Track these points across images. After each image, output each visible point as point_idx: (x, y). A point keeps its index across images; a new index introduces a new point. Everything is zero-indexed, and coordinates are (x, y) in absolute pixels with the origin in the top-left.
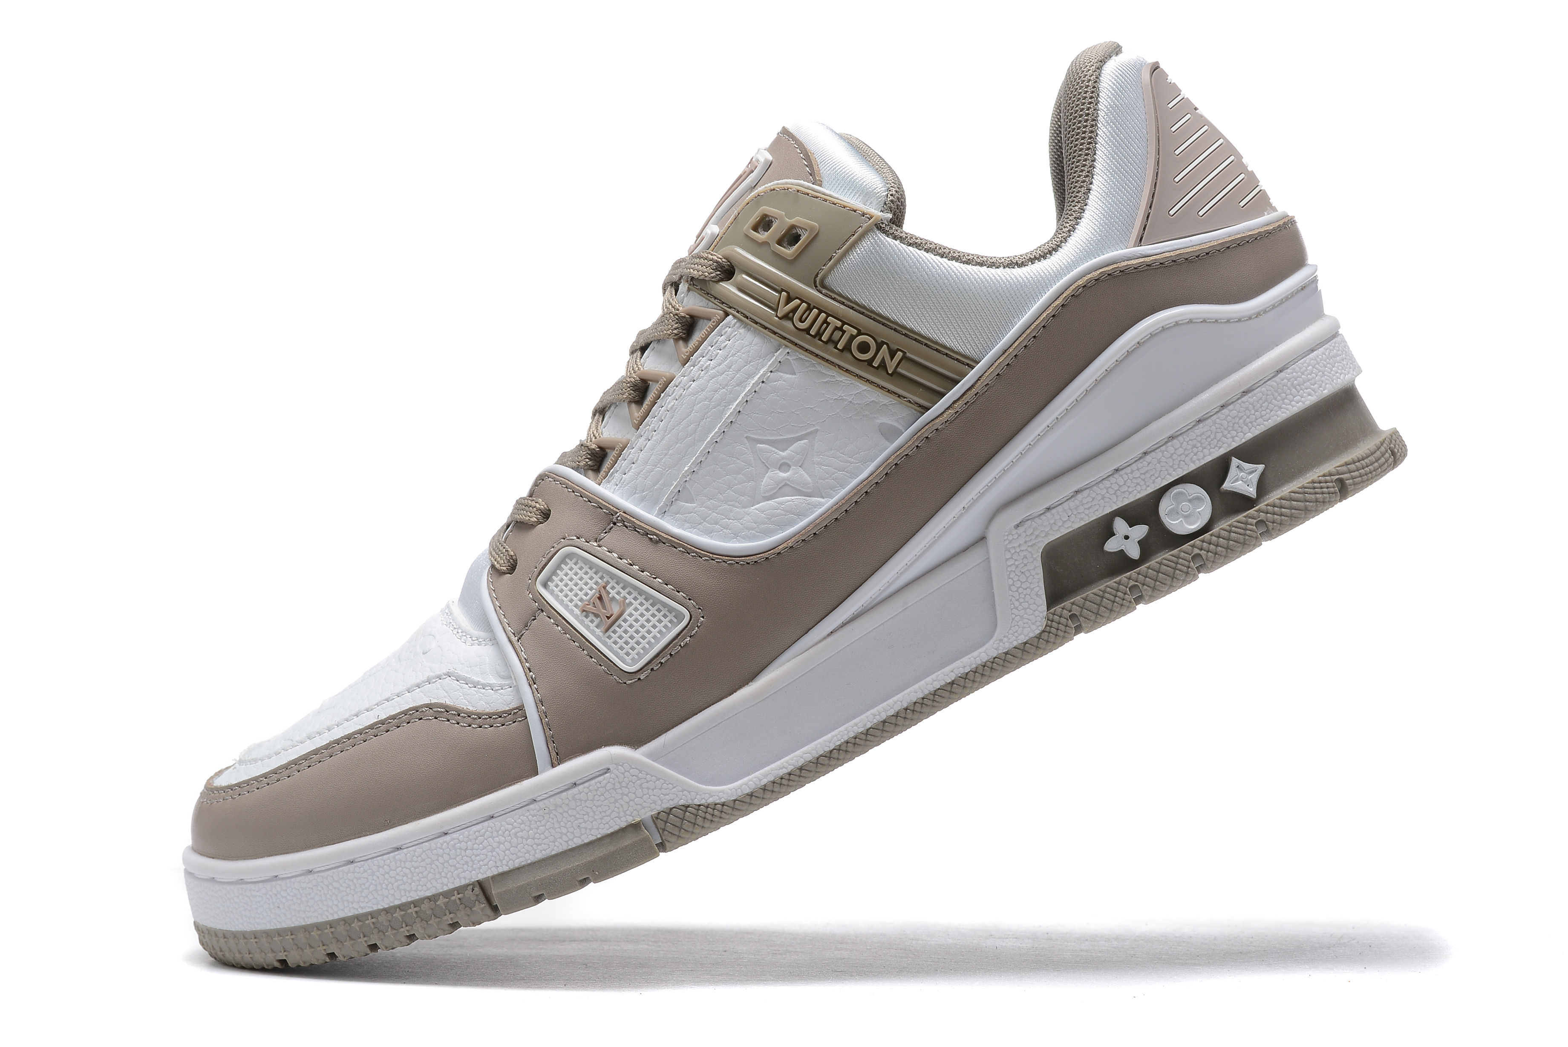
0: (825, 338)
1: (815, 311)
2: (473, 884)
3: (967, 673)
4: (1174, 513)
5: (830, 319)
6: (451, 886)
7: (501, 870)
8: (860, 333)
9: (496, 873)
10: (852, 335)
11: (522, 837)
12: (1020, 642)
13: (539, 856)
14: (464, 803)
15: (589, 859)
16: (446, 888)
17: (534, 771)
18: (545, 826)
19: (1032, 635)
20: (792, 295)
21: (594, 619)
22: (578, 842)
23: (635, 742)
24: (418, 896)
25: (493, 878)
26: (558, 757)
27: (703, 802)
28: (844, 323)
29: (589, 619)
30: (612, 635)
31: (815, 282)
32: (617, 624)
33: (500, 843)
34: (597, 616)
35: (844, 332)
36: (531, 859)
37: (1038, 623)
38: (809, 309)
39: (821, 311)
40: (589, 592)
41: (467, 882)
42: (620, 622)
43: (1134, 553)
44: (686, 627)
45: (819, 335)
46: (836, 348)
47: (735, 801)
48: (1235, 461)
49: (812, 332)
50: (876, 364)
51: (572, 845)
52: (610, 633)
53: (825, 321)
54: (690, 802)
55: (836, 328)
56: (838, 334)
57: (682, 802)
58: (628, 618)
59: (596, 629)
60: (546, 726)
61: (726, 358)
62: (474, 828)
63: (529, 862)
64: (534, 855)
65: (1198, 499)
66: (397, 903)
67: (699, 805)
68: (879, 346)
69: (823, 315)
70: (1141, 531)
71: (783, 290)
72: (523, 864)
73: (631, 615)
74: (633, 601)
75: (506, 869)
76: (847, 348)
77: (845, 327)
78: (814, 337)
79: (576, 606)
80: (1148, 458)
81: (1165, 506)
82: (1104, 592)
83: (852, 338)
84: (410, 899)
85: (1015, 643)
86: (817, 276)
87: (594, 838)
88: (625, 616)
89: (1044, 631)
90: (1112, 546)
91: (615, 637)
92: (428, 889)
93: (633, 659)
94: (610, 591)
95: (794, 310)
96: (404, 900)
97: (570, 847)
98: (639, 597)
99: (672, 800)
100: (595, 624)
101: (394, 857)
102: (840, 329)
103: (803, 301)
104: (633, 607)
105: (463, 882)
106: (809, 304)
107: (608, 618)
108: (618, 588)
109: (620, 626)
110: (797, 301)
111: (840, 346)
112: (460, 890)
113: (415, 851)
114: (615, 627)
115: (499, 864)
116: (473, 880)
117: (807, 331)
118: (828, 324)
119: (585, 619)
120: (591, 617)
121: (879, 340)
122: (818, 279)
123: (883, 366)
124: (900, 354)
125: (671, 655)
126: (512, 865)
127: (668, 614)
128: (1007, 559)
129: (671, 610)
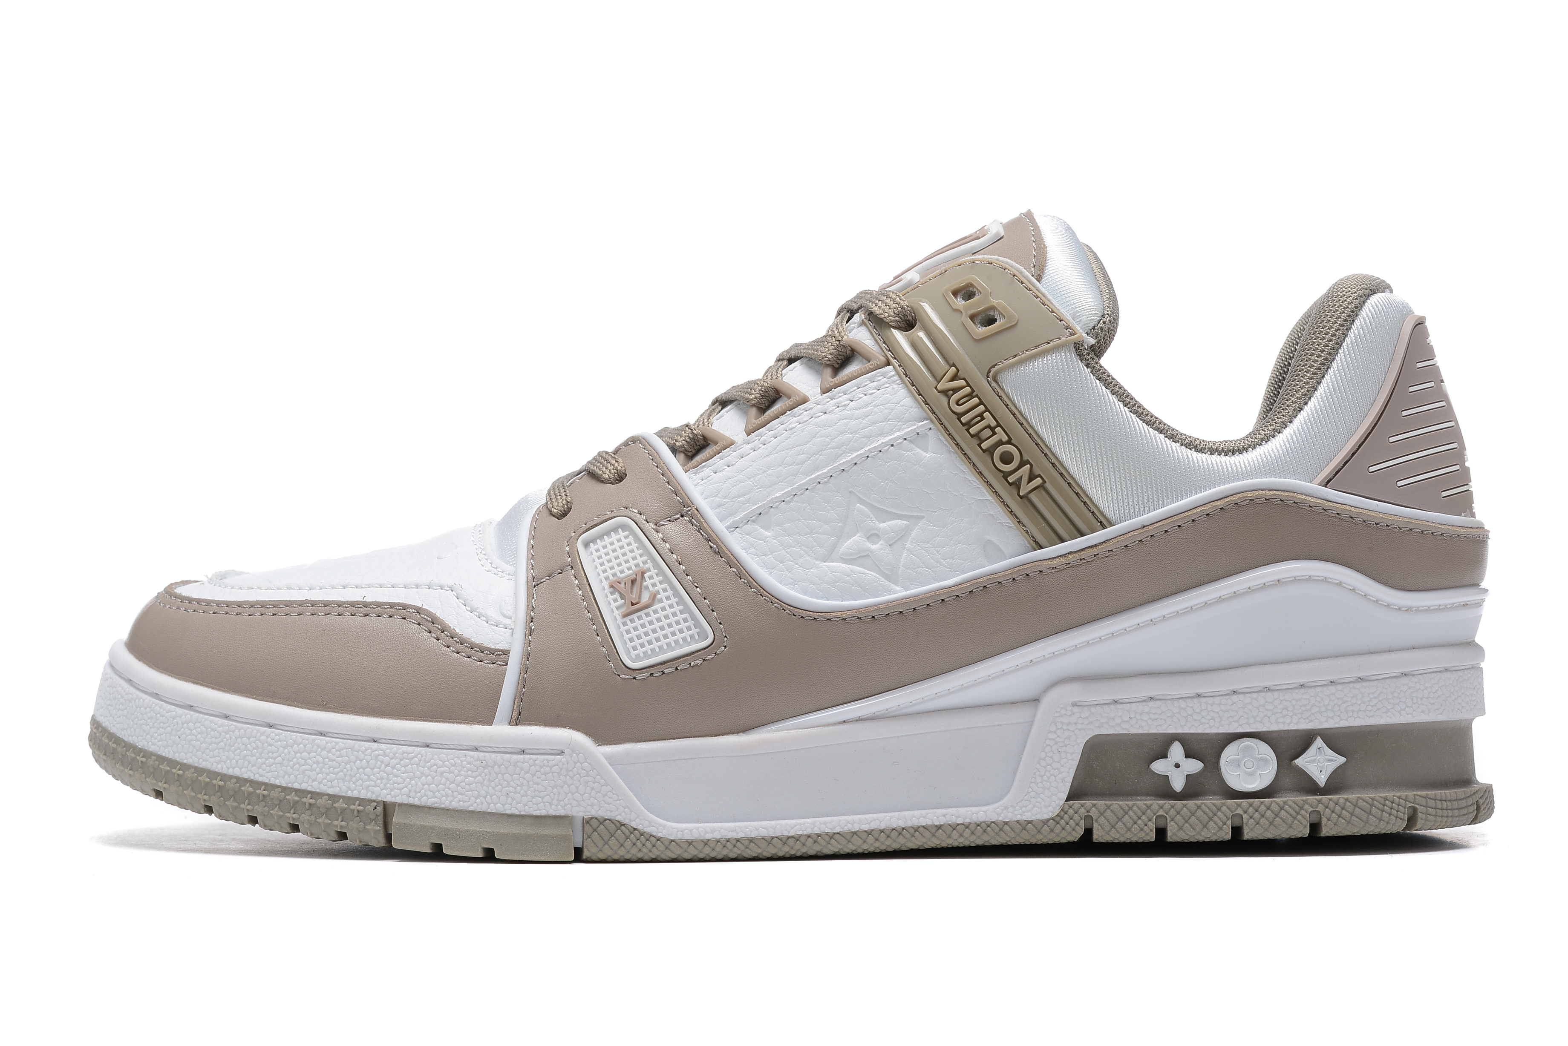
0: (973, 430)
1: (977, 401)
2: (378, 802)
3: (958, 825)
4: (1237, 764)
5: (986, 414)
6: (355, 794)
7: (411, 801)
8: (1009, 442)
9: (405, 802)
10: (1001, 440)
11: (447, 779)
12: (1024, 818)
13: (455, 805)
14: (407, 720)
15: (502, 831)
16: (349, 794)
17: (488, 720)
18: (475, 778)
19: (1039, 817)
20: (961, 374)
21: (619, 599)
22: (499, 808)
23: (601, 739)
24: (319, 788)
25: (401, 805)
26: (518, 719)
27: (640, 827)
28: (999, 425)
29: (614, 596)
30: (629, 622)
31: (989, 372)
32: (638, 614)
33: (422, 774)
34: (622, 597)
35: (994, 433)
36: (446, 803)
37: (1050, 808)
38: (970, 396)
39: (981, 403)
40: (626, 570)
41: (374, 797)
42: (642, 613)
43: (1178, 784)
44: (705, 649)
45: (968, 425)
46: (979, 445)
47: (672, 841)
48: (1319, 742)
49: (964, 419)
50: (1011, 479)
51: (492, 809)
52: (627, 619)
53: (981, 416)
54: (626, 821)
55: (989, 427)
56: (988, 432)
57: (619, 818)
58: (652, 613)
59: (615, 610)
60: (523, 683)
61: (867, 405)
62: (405, 748)
63: (443, 806)
64: (451, 802)
65: (1265, 761)
66: (296, 786)
67: (635, 829)
68: (1022, 463)
69: (982, 408)
70: (1194, 766)
71: (954, 365)
72: (436, 805)
73: (655, 612)
74: (664, 599)
75: (416, 802)
76: (990, 451)
77: (998, 429)
78: (963, 425)
79: (607, 578)
80: (1235, 698)
81: (1230, 753)
82: (1130, 808)
83: (1000, 443)
84: (309, 789)
85: (1019, 818)
86: (994, 366)
87: (517, 812)
88: (650, 610)
89: (1053, 819)
90: (1159, 767)
91: (630, 626)
92: (332, 787)
93: (637, 656)
94: (647, 579)
95: (956, 390)
96: (304, 786)
97: (489, 810)
98: (672, 598)
99: (611, 811)
100: (617, 604)
101: (314, 740)
102: (993, 429)
103: (968, 385)
104: (661, 605)
105: (369, 796)
106: (973, 391)
107: (633, 604)
108: (656, 580)
109: (640, 618)
110: (963, 382)
111: (984, 445)
112: (363, 801)
113: (337, 743)
114: (634, 616)
115: (412, 794)
116: (380, 799)
117: (959, 416)
118: (983, 419)
119: (609, 595)
120: (617, 596)
121: (1025, 458)
122: (993, 370)
123: (1017, 485)
124: (1038, 481)
125: (677, 669)
126: (424, 801)
127: (693, 627)
128: (1050, 732)
129: (697, 625)
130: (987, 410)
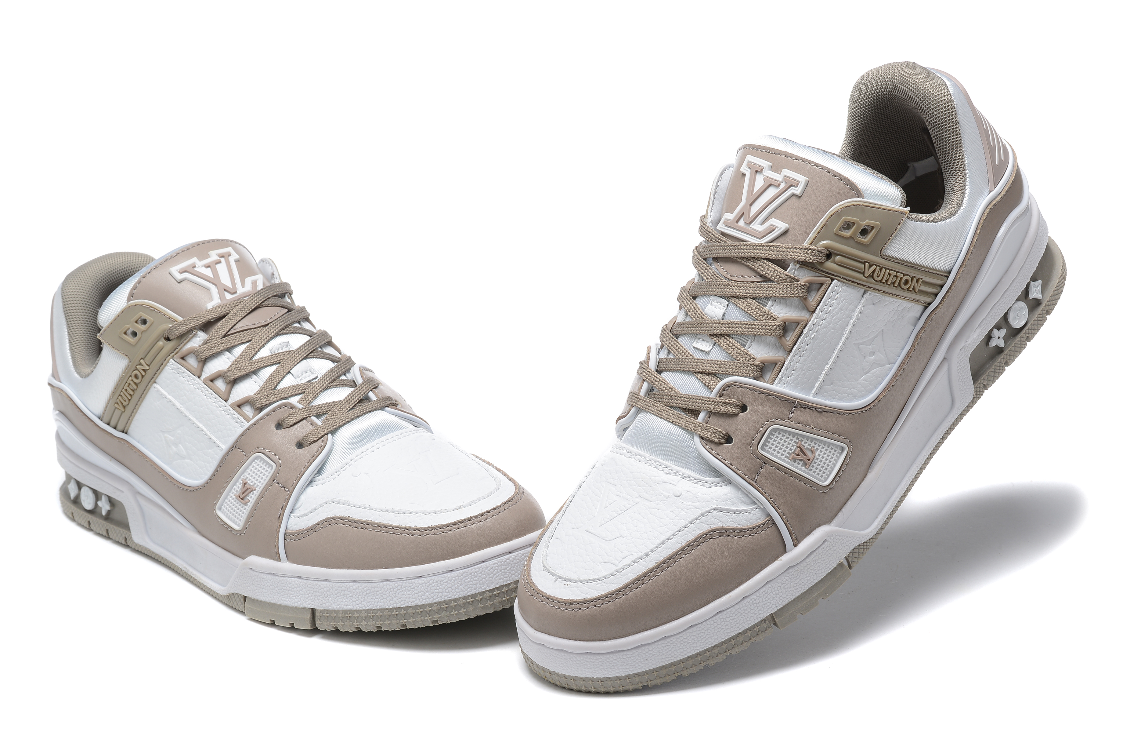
0: (889, 282)
1: (884, 269)
3: (947, 431)
4: (1014, 319)
5: (891, 272)
6: (752, 623)
7: (780, 607)
8: (904, 275)
9: (776, 610)
11: (788, 588)
12: (966, 407)
13: (797, 595)
14: (751, 578)
16: (750, 626)
17: (786, 551)
19: (970, 401)
20: (872, 263)
21: (800, 462)
23: (829, 521)
24: (734, 633)
25: (775, 613)
26: (797, 542)
27: (865, 540)
28: (897, 272)
29: (797, 462)
30: (812, 468)
31: (880, 253)
32: (813, 462)
33: (776, 594)
34: (801, 460)
35: (897, 277)
36: (793, 597)
38: (881, 269)
39: (886, 269)
40: (792, 448)
41: (762, 619)
42: (815, 460)
43: (1002, 345)
44: (848, 454)
45: (886, 281)
46: (894, 286)
47: (875, 534)
48: (1032, 283)
49: (883, 281)
50: (911, 289)
51: (813, 584)
53: (889, 274)
54: (860, 543)
55: (894, 276)
56: (895, 278)
57: (857, 544)
58: (818, 457)
59: (801, 467)
60: (789, 526)
61: (838, 305)
62: (761, 591)
63: (793, 599)
64: (795, 595)
65: (1022, 308)
67: (863, 543)
68: (912, 279)
69: (887, 271)
70: (1003, 332)
71: (865, 262)
72: (790, 601)
73: (819, 455)
74: (818, 447)
76: (899, 285)
77: (898, 274)
78: (884, 283)
79: (786, 457)
80: (1005, 295)
81: (1011, 316)
82: (995, 369)
83: (901, 278)
85: (964, 408)
86: (881, 250)
87: (823, 577)
88: (816, 456)
89: (974, 398)
90: (993, 343)
91: (814, 469)
92: (740, 629)
93: (826, 479)
94: (805, 445)
95: (873, 272)
96: (727, 638)
97: (812, 586)
98: (820, 444)
99: (853, 545)
100: (801, 465)
103: (877, 266)
104: (819, 450)
105: (759, 620)
106: (880, 267)
107: (809, 460)
108: (808, 442)
109: (815, 463)
110: (874, 267)
111: (896, 285)
114: (812, 464)
115: (777, 605)
116: (764, 617)
117: (881, 281)
119: (794, 463)
120: (798, 461)
121: (912, 276)
122: (882, 252)
123: (914, 289)
124: (920, 281)
125: (843, 471)
126: (784, 604)
127: (837, 449)
128: (958, 367)
129: (837, 446)
130: (890, 270)
